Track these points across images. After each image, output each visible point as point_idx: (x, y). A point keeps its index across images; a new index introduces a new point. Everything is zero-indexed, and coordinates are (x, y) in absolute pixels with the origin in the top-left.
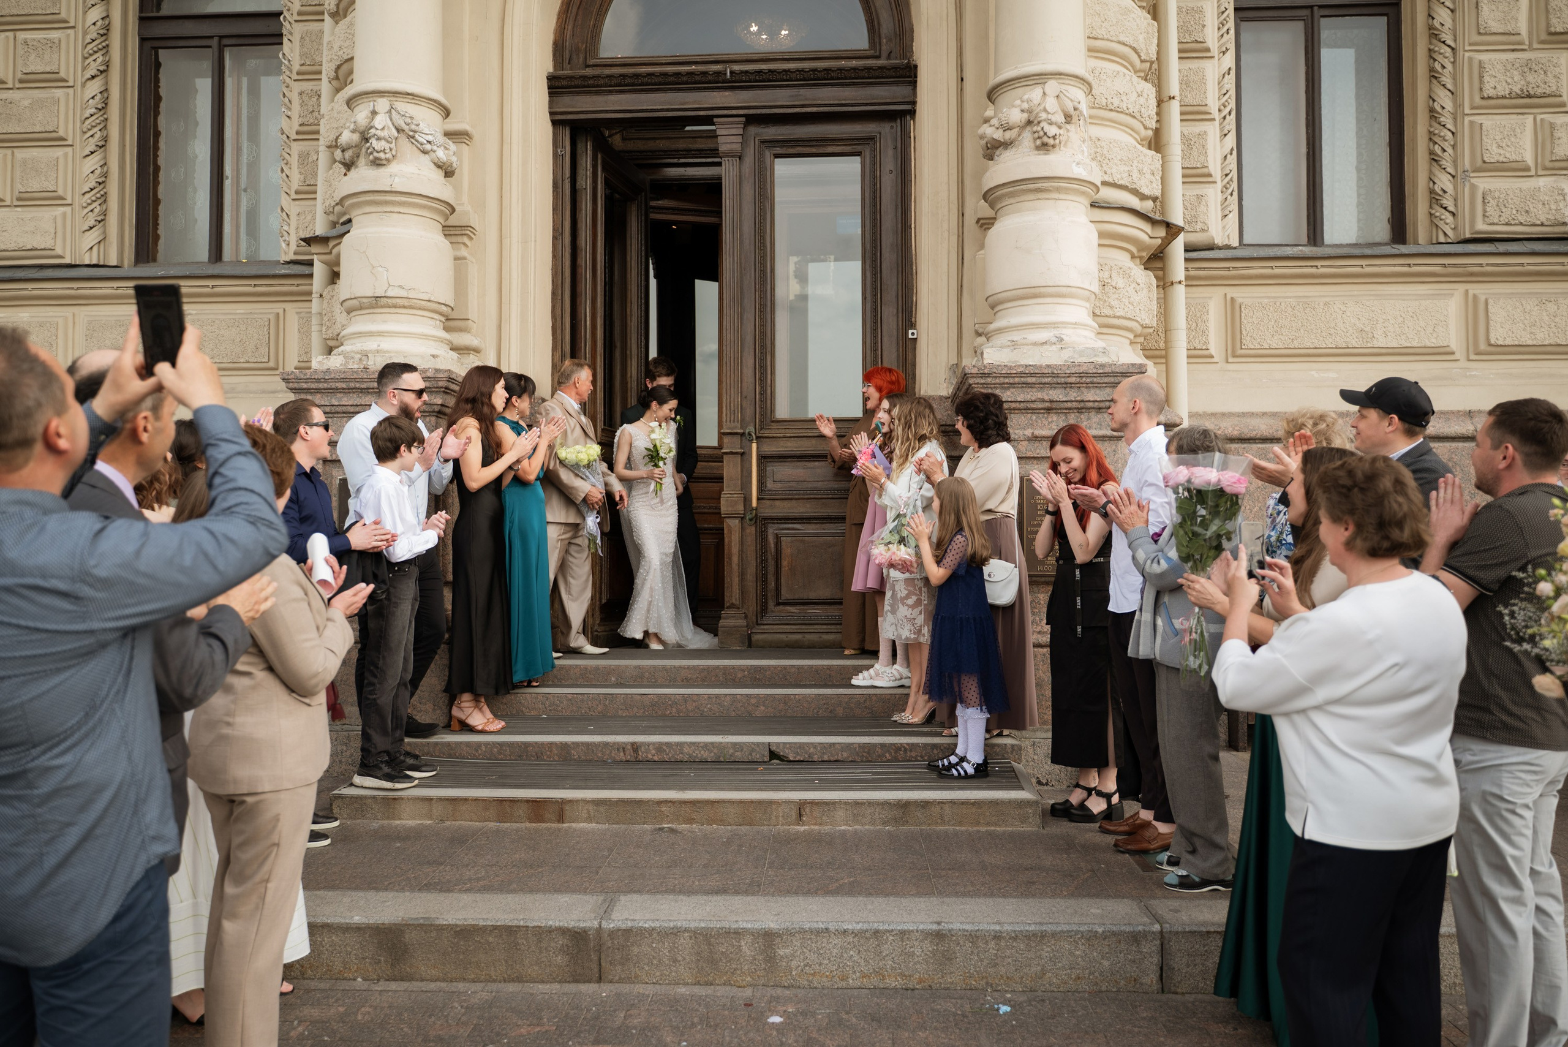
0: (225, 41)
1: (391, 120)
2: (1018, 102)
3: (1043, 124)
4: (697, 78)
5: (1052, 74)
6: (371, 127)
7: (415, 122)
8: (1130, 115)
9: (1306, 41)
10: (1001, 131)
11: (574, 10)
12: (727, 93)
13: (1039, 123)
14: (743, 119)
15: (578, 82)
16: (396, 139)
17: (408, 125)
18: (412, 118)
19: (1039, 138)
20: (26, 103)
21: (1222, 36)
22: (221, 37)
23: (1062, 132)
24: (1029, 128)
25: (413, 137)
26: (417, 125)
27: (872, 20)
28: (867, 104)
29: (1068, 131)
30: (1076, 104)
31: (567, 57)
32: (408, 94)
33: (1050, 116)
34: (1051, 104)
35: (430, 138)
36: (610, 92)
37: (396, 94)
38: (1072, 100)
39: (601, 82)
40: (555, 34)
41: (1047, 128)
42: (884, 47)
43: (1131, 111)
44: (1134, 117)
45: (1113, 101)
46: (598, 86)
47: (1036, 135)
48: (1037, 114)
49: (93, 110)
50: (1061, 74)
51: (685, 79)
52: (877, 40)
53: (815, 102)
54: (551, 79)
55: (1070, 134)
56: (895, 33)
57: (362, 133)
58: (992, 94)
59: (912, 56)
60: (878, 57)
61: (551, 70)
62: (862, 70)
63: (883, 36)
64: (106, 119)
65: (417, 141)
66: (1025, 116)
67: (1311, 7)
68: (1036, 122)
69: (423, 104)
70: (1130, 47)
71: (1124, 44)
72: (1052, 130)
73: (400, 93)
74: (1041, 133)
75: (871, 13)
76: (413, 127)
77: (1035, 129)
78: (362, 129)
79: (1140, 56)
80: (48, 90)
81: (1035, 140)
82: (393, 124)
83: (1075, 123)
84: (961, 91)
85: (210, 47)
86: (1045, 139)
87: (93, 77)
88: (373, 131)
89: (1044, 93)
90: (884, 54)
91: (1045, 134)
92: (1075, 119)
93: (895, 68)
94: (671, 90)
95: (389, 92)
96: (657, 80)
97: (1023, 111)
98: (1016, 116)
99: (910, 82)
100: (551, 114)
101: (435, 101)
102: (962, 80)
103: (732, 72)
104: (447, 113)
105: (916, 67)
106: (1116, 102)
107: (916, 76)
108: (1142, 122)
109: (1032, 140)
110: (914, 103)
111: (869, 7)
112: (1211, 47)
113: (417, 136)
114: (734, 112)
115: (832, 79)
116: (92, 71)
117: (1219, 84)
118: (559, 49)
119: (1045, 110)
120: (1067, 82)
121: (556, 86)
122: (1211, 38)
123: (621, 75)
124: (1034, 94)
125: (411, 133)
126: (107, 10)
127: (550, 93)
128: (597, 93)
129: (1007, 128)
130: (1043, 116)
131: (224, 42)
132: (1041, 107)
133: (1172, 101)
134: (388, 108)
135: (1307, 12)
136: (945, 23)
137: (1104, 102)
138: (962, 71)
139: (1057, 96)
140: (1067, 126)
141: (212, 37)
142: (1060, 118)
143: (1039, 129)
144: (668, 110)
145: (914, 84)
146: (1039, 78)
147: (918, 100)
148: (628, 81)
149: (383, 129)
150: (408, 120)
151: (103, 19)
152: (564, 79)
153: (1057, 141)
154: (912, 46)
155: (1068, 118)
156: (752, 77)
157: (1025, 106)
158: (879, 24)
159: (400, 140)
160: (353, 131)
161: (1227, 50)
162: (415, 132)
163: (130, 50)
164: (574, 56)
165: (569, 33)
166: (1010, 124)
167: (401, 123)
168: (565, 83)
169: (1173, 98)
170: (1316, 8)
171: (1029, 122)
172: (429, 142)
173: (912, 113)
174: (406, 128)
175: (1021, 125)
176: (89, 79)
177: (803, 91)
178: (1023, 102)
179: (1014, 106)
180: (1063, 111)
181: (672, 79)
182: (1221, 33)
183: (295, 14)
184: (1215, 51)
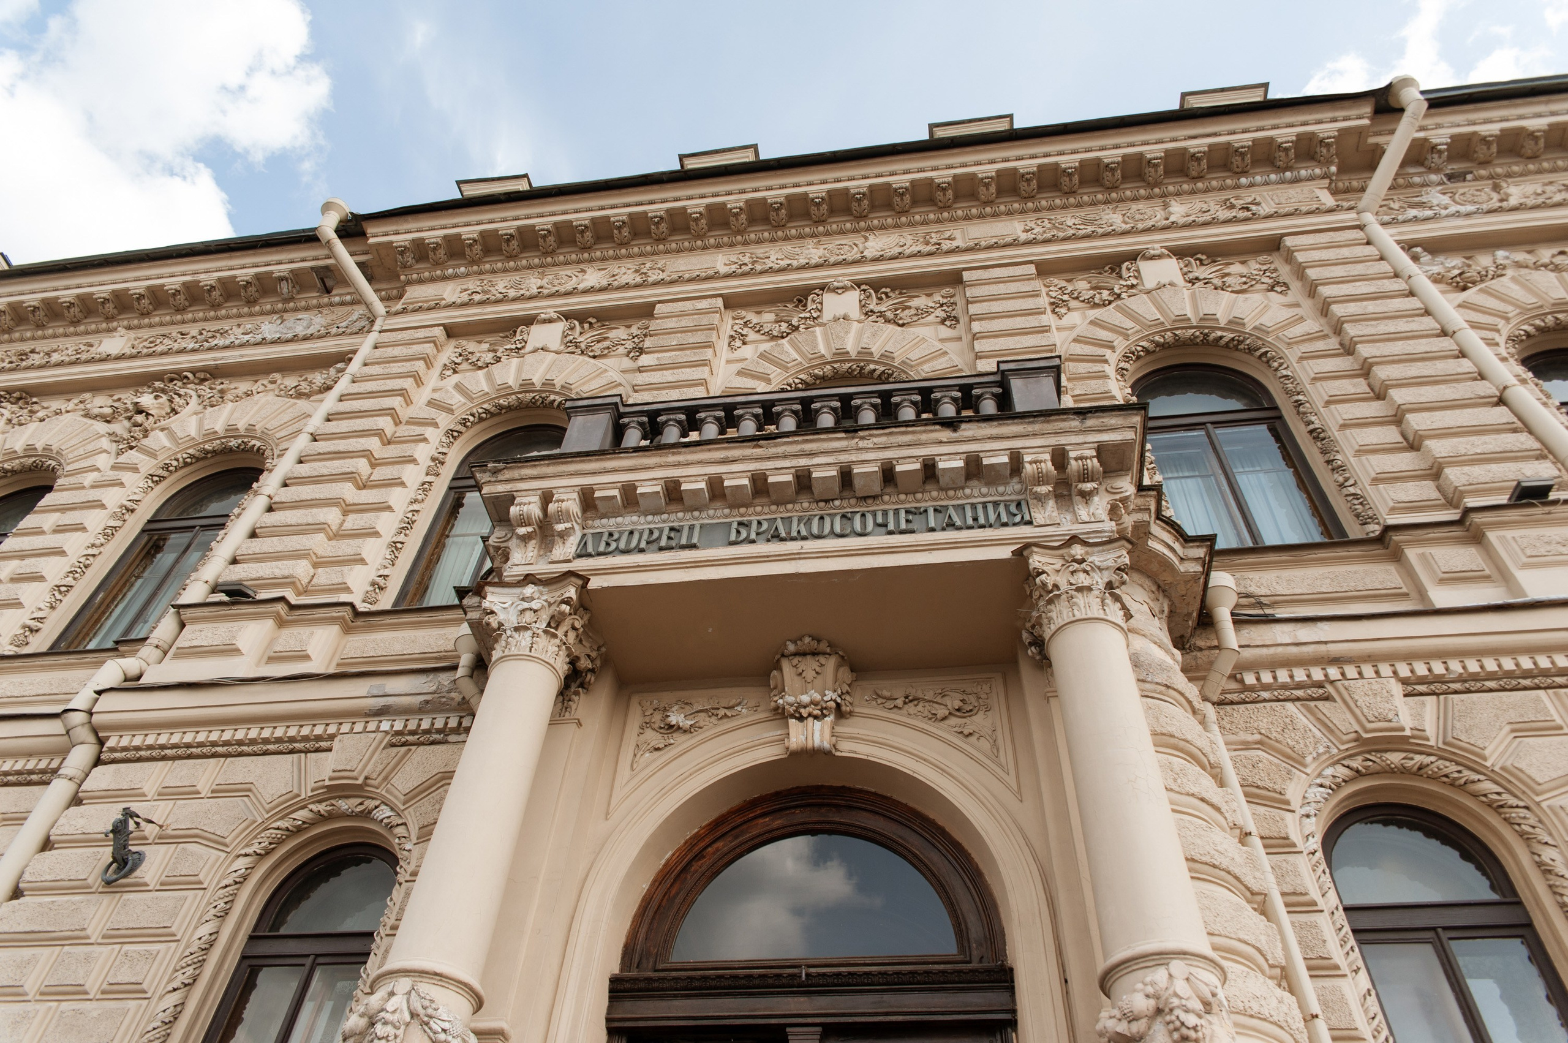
0: (321, 960)
1: (408, 1002)
2: (1140, 986)
3: (1177, 1012)
4: (770, 981)
5: (1174, 953)
6: (382, 1010)
7: (434, 1006)
8: (1275, 1023)
9: (1443, 965)
10: (1124, 1023)
11: (651, 914)
12: (802, 999)
13: (1171, 1010)
14: (819, 1029)
15: (642, 985)
16: (408, 1024)
17: (425, 1008)
18: (432, 1001)
19: (1176, 1029)
20: (95, 1014)
21: (1348, 953)
22: (317, 956)
23: (1203, 1022)
24: (1159, 1019)
25: (427, 1024)
26: (436, 1010)
27: (959, 924)
28: (959, 1013)
29: (1210, 1023)
30: (1213, 989)
31: (637, 960)
32: (436, 974)
33: (1184, 1002)
34: (1181, 987)
35: (446, 1025)
36: (675, 996)
37: (422, 973)
38: (1206, 984)
39: (667, 985)
40: (628, 937)
41: (1183, 1016)
42: (975, 953)
43: (1275, 1018)
44: (1281, 1027)
45: (1251, 1004)
46: (663, 989)
47: (1171, 1026)
48: (1167, 999)
49: (159, 1024)
50: (1185, 953)
51: (757, 982)
52: (966, 944)
53: (900, 1010)
54: (614, 981)
55: (1215, 1027)
56: (985, 937)
57: (370, 1018)
58: (1106, 983)
59: (1006, 960)
60: (970, 962)
61: (616, 970)
62: (952, 973)
63: (972, 940)
64: (169, 1035)
65: (430, 1028)
66: (1152, 1003)
67: (1434, 929)
68: (1167, 1010)
69: (451, 987)
70: (1254, 946)
71: (1246, 943)
72: (1191, 1020)
73: (427, 973)
74: (1178, 1024)
75: (957, 917)
76: (430, 1011)
77: (1168, 1018)
78: (372, 1012)
79: (1267, 960)
80: (124, 1002)
81: (1171, 1033)
82: (409, 1008)
83: (1216, 1014)
84: (1067, 994)
85: (303, 965)
86: (1184, 1031)
87: (175, 990)
88: (382, 1014)
89: (1170, 975)
90: (975, 959)
91: (1183, 1024)
92: (1215, 1009)
93: (988, 971)
94: (740, 994)
95: (415, 971)
96: (727, 983)
97: (1147, 996)
98: (1141, 1003)
99: (1006, 988)
100: (608, 1020)
101: (466, 985)
102: (1066, 981)
103: (807, 975)
104: (479, 1004)
105: (1011, 970)
106: (1256, 1008)
107: (1013, 981)
108: (1292, 1035)
109: (1166, 1033)
110: (1014, 1011)
111: (955, 911)
112: (1339, 963)
113: (432, 1023)
114: (810, 1020)
115: (919, 983)
116: (176, 984)
117: (1363, 1006)
118: (628, 952)
119: (1176, 995)
120: (1195, 963)
121: (619, 989)
122: (1338, 956)
123: (688, 978)
124: (1159, 976)
125: (426, 1019)
126: (220, 927)
127: (610, 997)
128: (661, 997)
129: (1133, 1019)
130: (1175, 1002)
131: (318, 960)
132: (1171, 991)
133: (1316, 1020)
134: (408, 988)
135: (1429, 935)
136: (1038, 920)
137: (1241, 1005)
138: (1064, 971)
139: (1187, 979)
140: (1208, 1016)
141: (308, 956)
142: (1198, 1006)
143: (1173, 1018)
144: (736, 1017)
145: (1011, 989)
146: (1161, 957)
147: (1019, 1007)
148: (696, 984)
149: (394, 1011)
150: (427, 1003)
151: (211, 934)
152: (627, 981)
153: (1200, 1034)
154: (1005, 950)
155: (1207, 1005)
156: (830, 980)
157: (1150, 990)
158: (967, 927)
159: (411, 1027)
160: (362, 1016)
161: (1359, 969)
162: (431, 1017)
163: (226, 966)
164: (644, 961)
165: (641, 936)
166: (1136, 1013)
167: (417, 1006)
168: (628, 986)
169: (1317, 1016)
170: (1440, 930)
171: (1159, 1011)
172: (444, 1030)
173: (1013, 1024)
174: (421, 1012)
175: (1149, 1013)
176: (170, 992)
177: (888, 998)
178: (1145, 984)
179: (1135, 991)
180: (1198, 997)
181: (743, 982)
182: (1345, 950)
183: (388, 927)
184: (1345, 969)
